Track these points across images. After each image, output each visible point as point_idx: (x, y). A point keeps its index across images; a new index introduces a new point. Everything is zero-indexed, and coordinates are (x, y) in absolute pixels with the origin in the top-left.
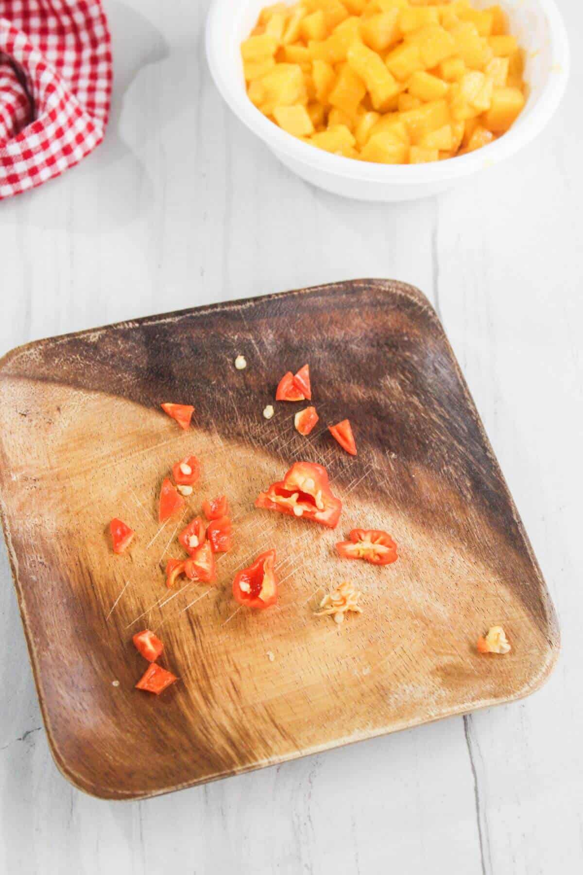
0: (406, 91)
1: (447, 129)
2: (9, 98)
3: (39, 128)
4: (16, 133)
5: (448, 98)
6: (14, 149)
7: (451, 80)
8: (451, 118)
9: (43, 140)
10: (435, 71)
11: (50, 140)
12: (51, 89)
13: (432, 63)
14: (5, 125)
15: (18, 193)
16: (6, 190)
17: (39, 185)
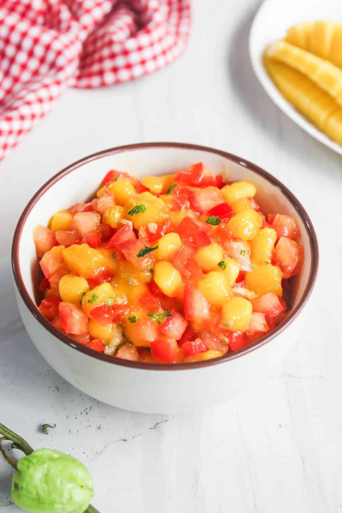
15: (132, 78)
16: (124, 74)
17: (146, 73)
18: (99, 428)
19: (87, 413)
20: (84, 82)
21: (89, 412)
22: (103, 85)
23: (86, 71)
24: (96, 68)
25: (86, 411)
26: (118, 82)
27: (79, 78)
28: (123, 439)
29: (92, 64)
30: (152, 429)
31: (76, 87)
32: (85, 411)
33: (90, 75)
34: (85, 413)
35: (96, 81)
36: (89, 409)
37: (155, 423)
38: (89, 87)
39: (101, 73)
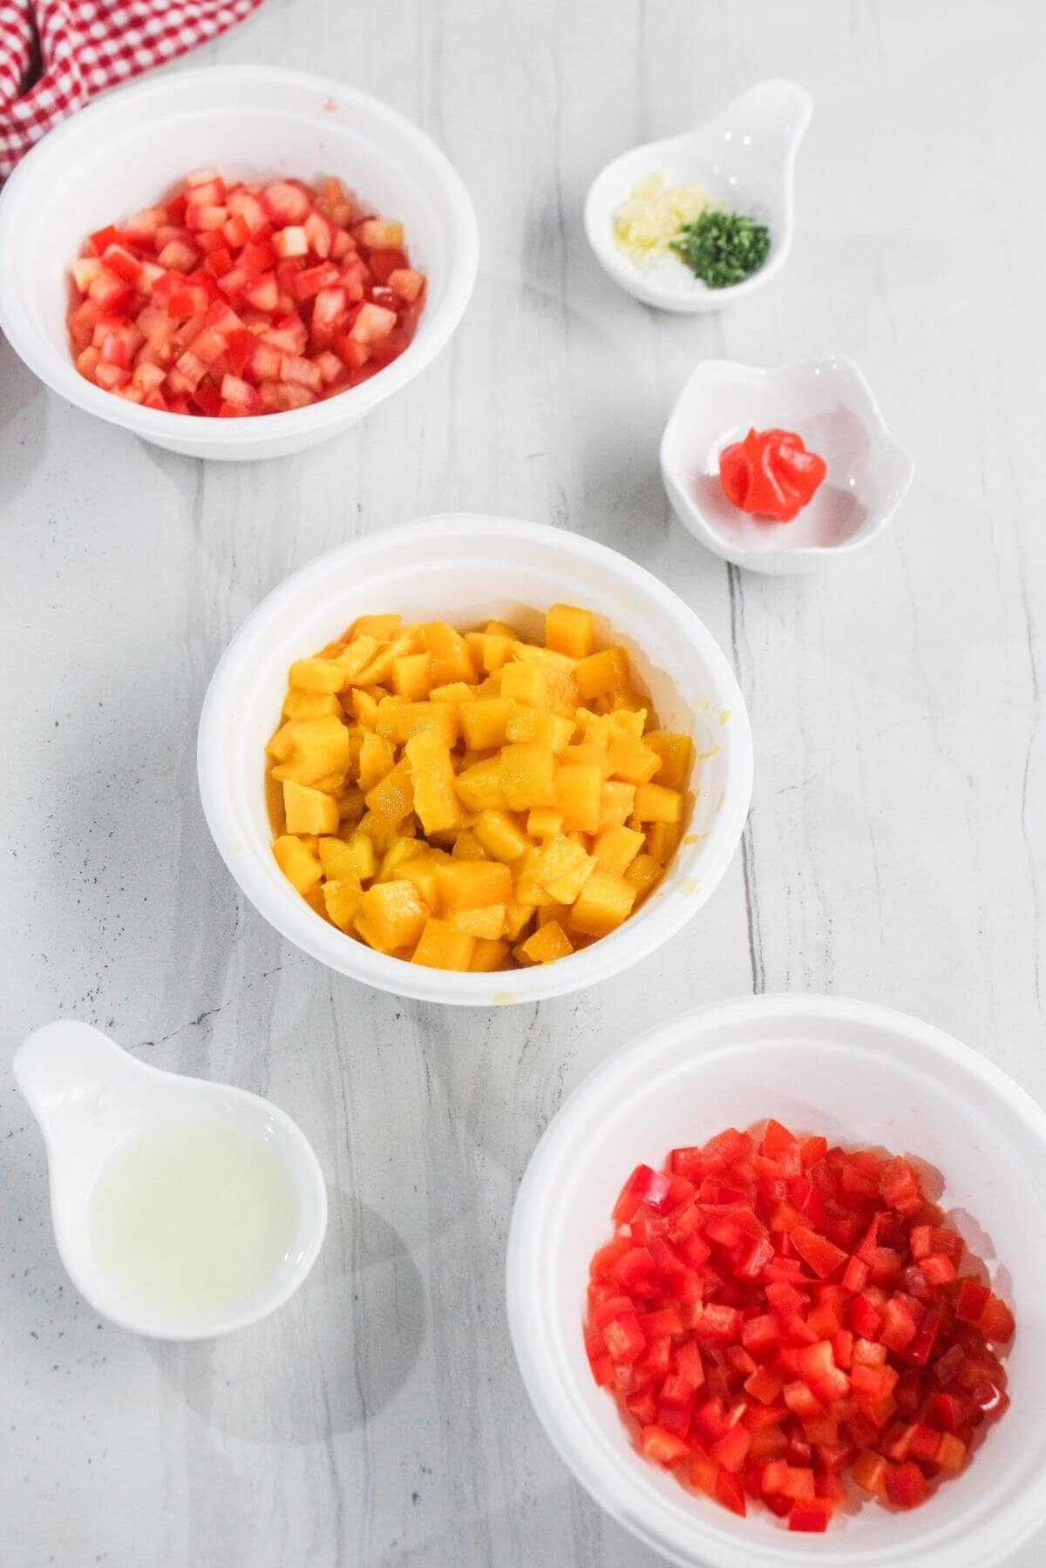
0: (471, 829)
1: (498, 911)
2: (15, 44)
3: (50, 83)
4: (25, 91)
5: (516, 866)
6: (23, 111)
7: (538, 841)
8: (511, 895)
9: (57, 95)
10: (519, 819)
11: (68, 97)
12: (60, 36)
13: (518, 806)
14: (13, 80)
18: (110, 1025)
28: (148, 1041)
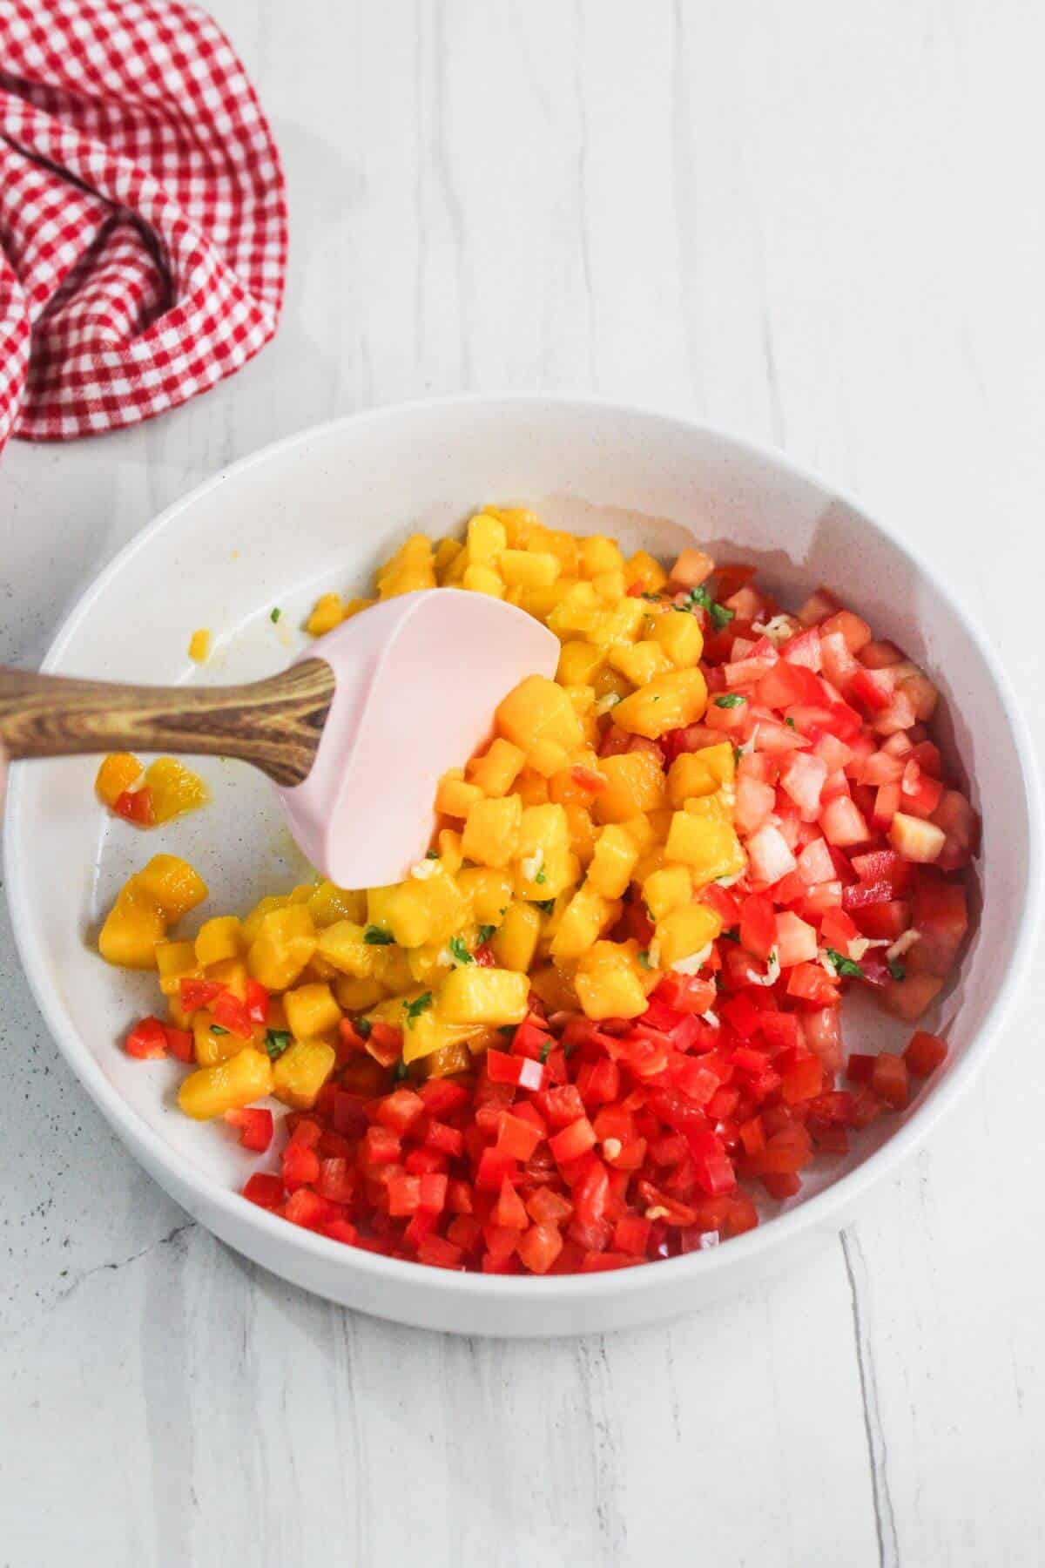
2: (134, 275)
3: (178, 319)
4: (144, 327)
6: (141, 351)
9: (184, 337)
11: (196, 337)
12: (195, 259)
14: (129, 315)
15: (149, 417)
16: (131, 413)
17: (179, 403)
18: (65, 1244)
19: (43, 1213)
20: (42, 427)
21: (48, 1211)
22: (86, 433)
23: (46, 398)
24: (67, 395)
25: (43, 1208)
26: (118, 427)
27: (30, 413)
28: (111, 1264)
29: (58, 384)
30: (164, 1241)
31: (24, 436)
32: (39, 1208)
33: (56, 411)
34: (40, 1212)
35: (69, 425)
36: (47, 1204)
37: (171, 1230)
38: (55, 438)
39: (80, 409)
